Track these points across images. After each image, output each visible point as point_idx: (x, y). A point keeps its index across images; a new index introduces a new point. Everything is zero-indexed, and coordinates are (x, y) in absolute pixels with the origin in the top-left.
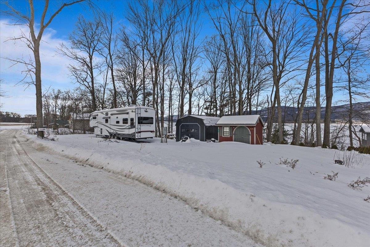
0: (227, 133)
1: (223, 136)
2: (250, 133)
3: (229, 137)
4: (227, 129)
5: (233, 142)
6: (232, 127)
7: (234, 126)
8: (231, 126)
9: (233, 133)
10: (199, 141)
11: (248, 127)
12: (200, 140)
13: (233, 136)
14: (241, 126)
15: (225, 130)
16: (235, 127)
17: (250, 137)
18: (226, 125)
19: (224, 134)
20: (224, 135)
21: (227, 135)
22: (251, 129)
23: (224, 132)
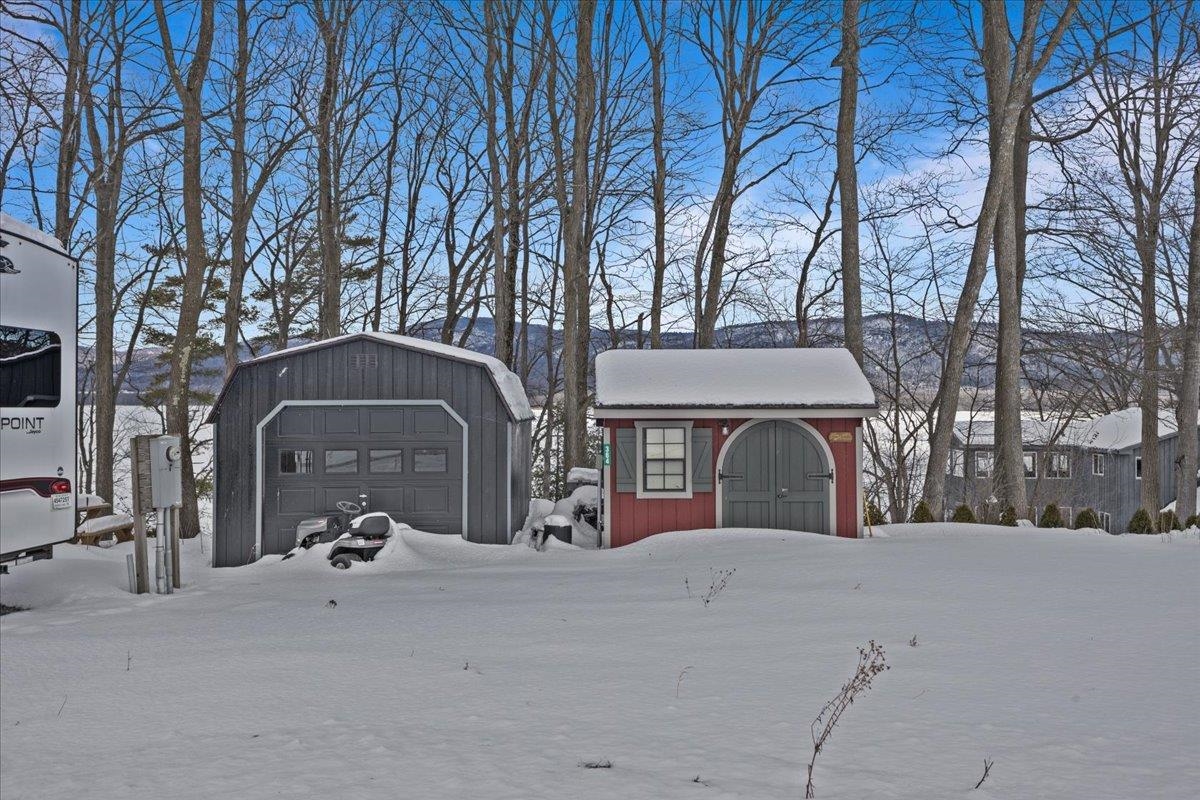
0: (671, 468)
1: (641, 495)
2: (832, 465)
3: (688, 495)
4: (666, 444)
5: (719, 532)
6: (708, 426)
7: (723, 422)
8: (699, 423)
9: (720, 466)
10: (456, 540)
11: (816, 423)
12: (470, 539)
13: (719, 488)
14: (775, 422)
15: (653, 452)
16: (735, 423)
17: (833, 487)
18: (665, 417)
19: (645, 475)
20: (645, 489)
21: (674, 482)
22: (835, 437)
23: (645, 461)
